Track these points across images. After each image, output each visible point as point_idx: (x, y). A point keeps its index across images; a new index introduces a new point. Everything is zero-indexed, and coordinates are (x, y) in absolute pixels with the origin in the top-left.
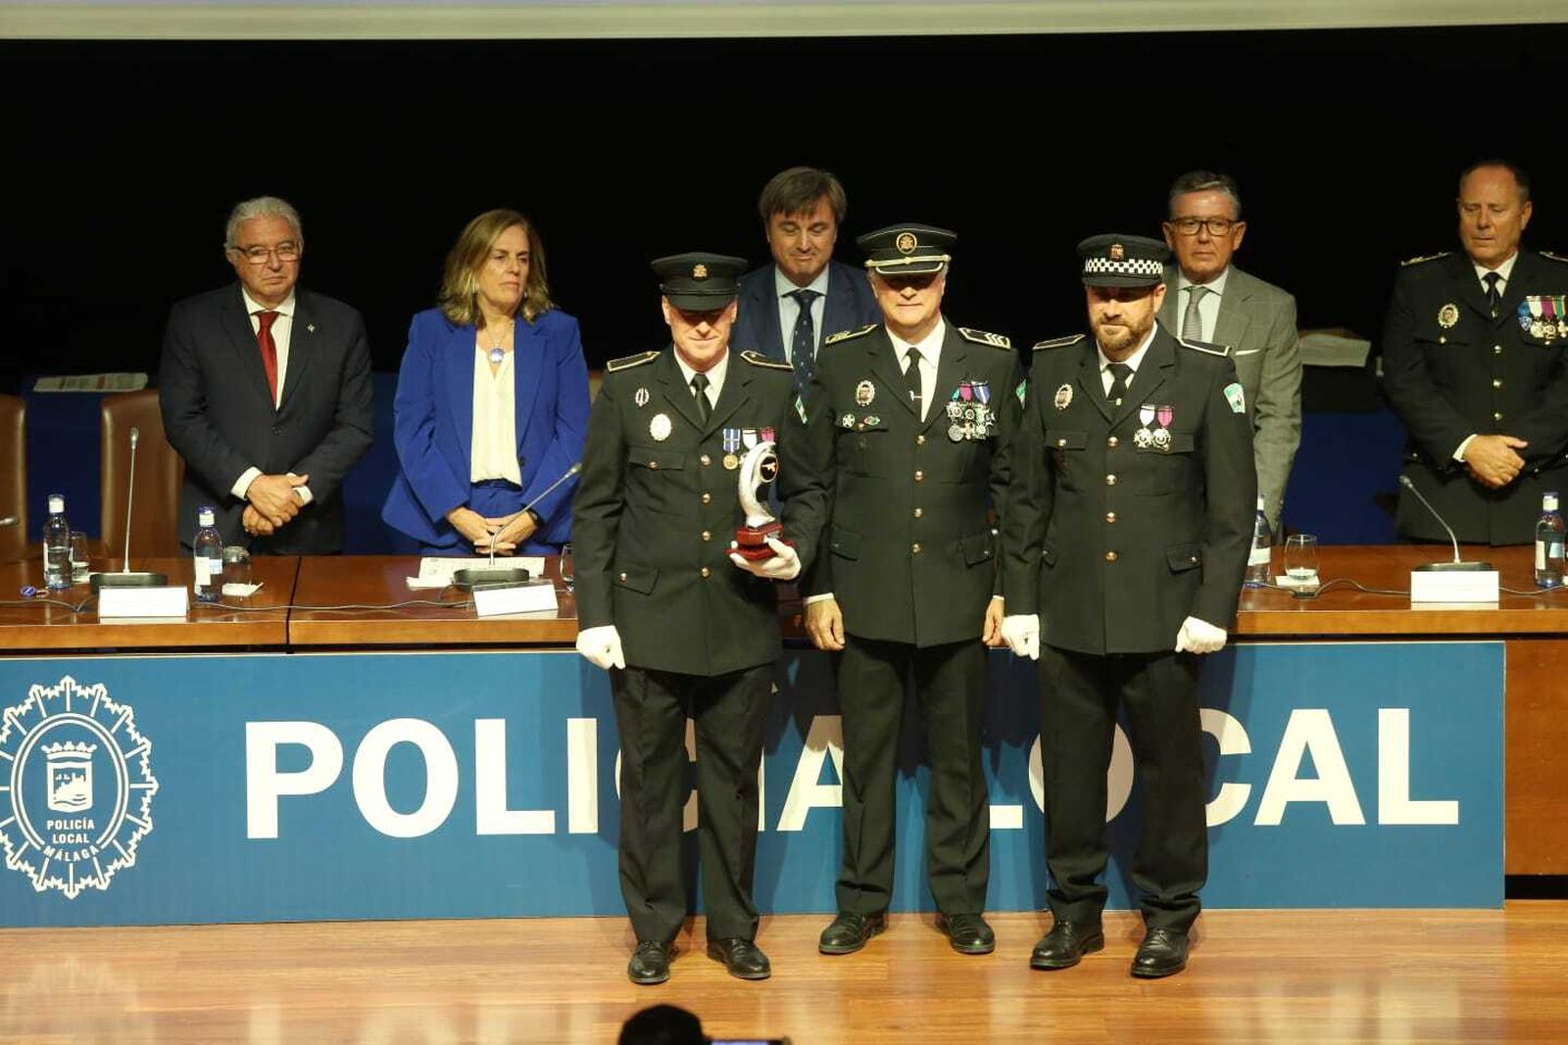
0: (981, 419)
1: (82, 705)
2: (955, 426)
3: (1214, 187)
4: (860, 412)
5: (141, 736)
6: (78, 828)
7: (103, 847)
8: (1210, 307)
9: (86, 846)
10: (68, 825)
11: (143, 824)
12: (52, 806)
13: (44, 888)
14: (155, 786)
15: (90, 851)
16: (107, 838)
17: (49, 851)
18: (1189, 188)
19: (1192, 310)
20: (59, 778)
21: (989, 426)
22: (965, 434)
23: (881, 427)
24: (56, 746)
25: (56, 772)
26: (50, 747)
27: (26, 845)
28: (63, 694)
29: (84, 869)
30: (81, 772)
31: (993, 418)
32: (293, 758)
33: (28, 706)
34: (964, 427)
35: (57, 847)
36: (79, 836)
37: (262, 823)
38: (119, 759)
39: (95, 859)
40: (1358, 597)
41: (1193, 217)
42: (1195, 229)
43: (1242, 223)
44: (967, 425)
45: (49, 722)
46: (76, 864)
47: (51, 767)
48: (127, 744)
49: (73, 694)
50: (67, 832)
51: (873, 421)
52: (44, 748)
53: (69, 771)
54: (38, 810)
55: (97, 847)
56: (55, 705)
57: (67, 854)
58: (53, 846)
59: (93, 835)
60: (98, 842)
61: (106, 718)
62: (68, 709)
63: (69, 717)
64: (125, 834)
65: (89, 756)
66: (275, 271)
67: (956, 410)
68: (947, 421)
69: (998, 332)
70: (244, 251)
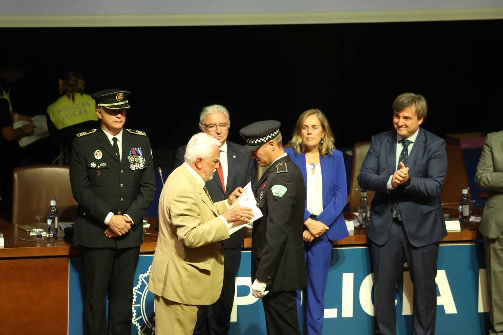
0: (141, 161)
2: (132, 165)
4: (98, 162)
21: (144, 164)
22: (136, 167)
23: (106, 167)
31: (145, 161)
34: (135, 165)
44: (136, 164)
51: (103, 165)
66: (219, 134)
67: (131, 159)
68: (129, 163)
69: (140, 130)
70: (207, 126)
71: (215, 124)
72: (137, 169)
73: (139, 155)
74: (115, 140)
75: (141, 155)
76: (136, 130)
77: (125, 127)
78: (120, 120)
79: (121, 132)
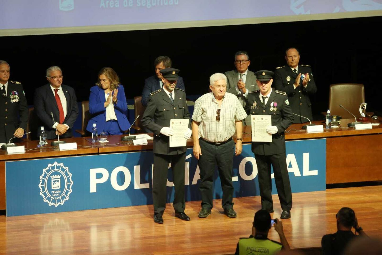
1: (58, 167)
2: (12, 100)
3: (243, 54)
5: (70, 173)
6: (58, 192)
7: (62, 196)
8: (244, 78)
9: (59, 196)
10: (56, 192)
11: (70, 191)
12: (52, 188)
13: (51, 205)
14: (72, 183)
15: (60, 197)
16: (63, 194)
17: (52, 198)
18: (238, 55)
19: (241, 78)
20: (54, 182)
21: (18, 99)
24: (53, 176)
25: (53, 181)
26: (52, 176)
27: (47, 196)
28: (55, 165)
29: (59, 201)
30: (58, 181)
32: (99, 176)
33: (48, 168)
35: (54, 197)
36: (58, 194)
37: (93, 189)
38: (65, 178)
39: (61, 199)
40: (296, 132)
41: (239, 60)
42: (240, 62)
43: (250, 61)
44: (14, 99)
45: (52, 171)
46: (57, 200)
47: (52, 180)
48: (67, 175)
49: (57, 165)
50: (55, 194)
52: (51, 177)
53: (56, 181)
54: (50, 189)
55: (61, 196)
56: (53, 168)
57: (55, 198)
58: (53, 196)
59: (60, 194)
60: (61, 195)
61: (63, 170)
62: (56, 168)
63: (56, 170)
64: (66, 194)
65: (60, 178)
66: (59, 81)
67: (11, 97)
68: (10, 99)
69: (18, 81)
70: (53, 78)
71: (57, 76)
72: (15, 102)
73: (16, 95)
74: (4, 87)
75: (17, 94)
76: (16, 81)
77: (10, 80)
78: (7, 76)
79: (7, 82)
